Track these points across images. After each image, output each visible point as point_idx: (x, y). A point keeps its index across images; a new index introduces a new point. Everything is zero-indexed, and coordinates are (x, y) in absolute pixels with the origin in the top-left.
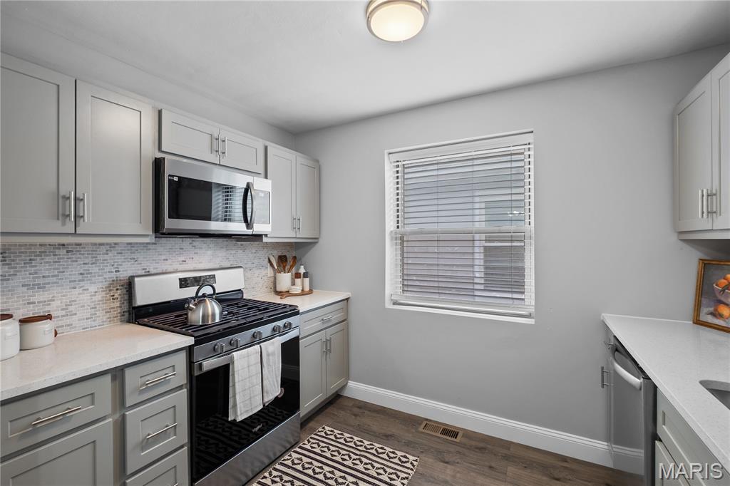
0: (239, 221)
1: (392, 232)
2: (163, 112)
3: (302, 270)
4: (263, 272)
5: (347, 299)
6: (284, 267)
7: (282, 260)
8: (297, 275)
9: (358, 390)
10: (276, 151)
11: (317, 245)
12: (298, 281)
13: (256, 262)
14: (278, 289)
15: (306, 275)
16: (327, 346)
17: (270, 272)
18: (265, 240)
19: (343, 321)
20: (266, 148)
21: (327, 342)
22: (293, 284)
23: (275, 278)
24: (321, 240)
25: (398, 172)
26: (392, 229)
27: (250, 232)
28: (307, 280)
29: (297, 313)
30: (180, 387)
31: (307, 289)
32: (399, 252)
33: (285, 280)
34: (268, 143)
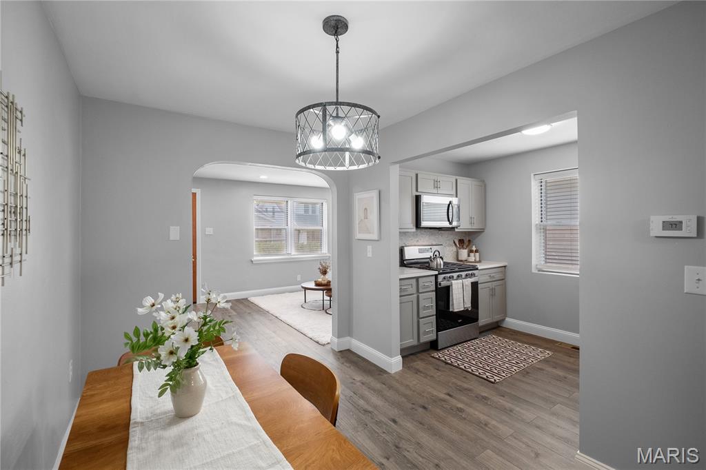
0: (445, 221)
1: (537, 224)
2: (419, 175)
3: (474, 248)
4: (451, 248)
5: (505, 267)
6: (463, 246)
7: (461, 242)
8: (471, 251)
9: (511, 322)
10: (462, 181)
11: (483, 233)
12: (472, 254)
13: (448, 242)
14: (460, 259)
15: (476, 251)
16: (493, 292)
17: (454, 249)
18: (456, 230)
19: (502, 280)
20: (456, 180)
21: (493, 290)
22: (469, 256)
23: (457, 253)
24: (486, 231)
25: (541, 186)
26: (537, 223)
27: (451, 226)
28: (477, 254)
29: (477, 269)
30: (433, 291)
31: (478, 259)
32: (542, 238)
33: (464, 253)
34: (457, 177)
